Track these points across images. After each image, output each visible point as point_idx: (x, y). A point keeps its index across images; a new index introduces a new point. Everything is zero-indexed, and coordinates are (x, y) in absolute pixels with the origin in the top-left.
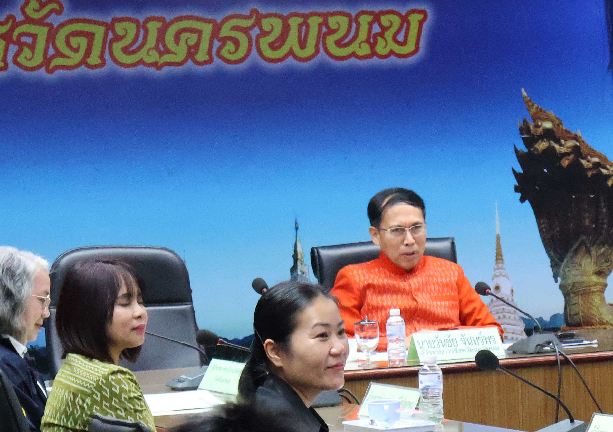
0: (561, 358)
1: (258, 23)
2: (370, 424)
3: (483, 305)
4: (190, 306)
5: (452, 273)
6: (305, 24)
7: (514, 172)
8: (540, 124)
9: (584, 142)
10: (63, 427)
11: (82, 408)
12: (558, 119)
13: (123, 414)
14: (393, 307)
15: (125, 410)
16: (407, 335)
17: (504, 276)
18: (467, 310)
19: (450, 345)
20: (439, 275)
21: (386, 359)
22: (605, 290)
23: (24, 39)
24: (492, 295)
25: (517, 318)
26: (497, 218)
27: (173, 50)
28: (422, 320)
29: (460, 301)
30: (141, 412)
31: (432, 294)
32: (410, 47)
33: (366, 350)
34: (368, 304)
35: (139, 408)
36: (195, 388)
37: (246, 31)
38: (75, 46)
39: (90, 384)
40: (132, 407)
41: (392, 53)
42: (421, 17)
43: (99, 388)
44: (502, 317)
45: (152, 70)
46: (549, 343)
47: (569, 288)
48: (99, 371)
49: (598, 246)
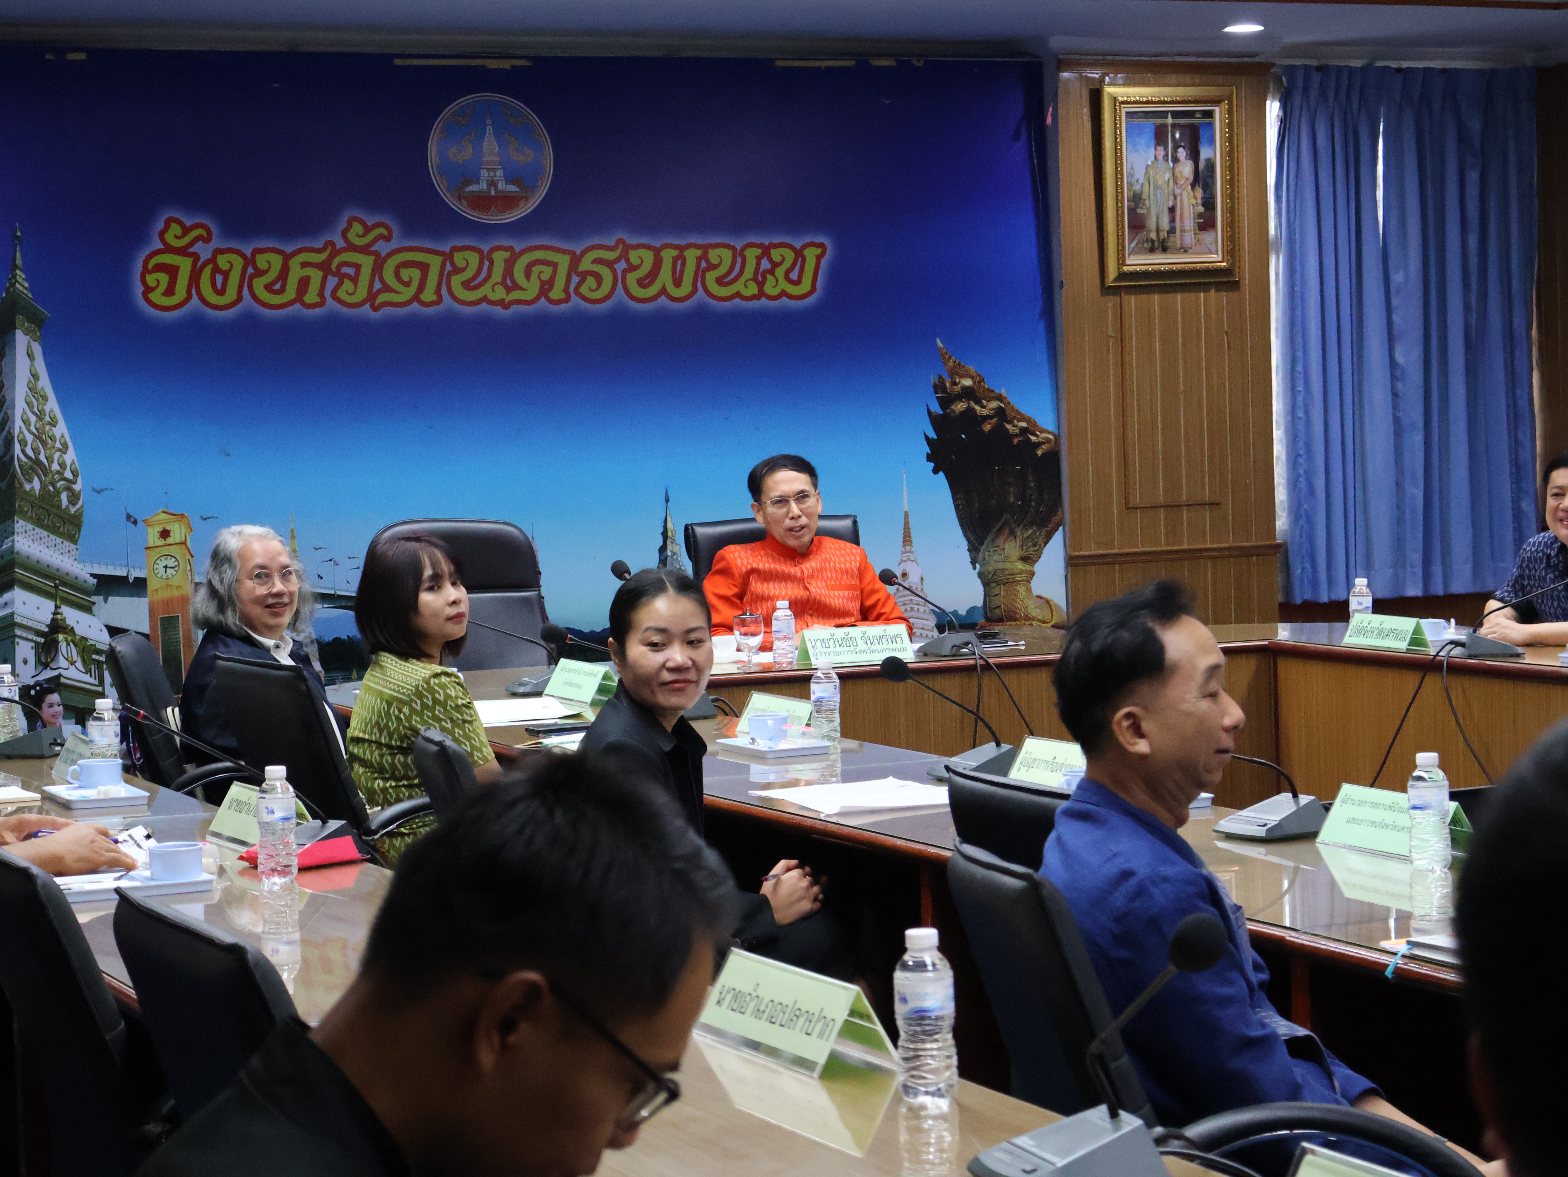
0: (981, 662)
1: (624, 256)
2: (750, 743)
3: (888, 597)
4: (536, 592)
5: (853, 558)
6: (680, 258)
7: (927, 438)
8: (958, 380)
9: (1009, 403)
10: (375, 742)
11: (398, 719)
12: (979, 375)
13: (449, 726)
14: (781, 598)
15: (452, 720)
16: (797, 631)
17: (912, 561)
18: (870, 602)
19: (848, 645)
20: (837, 560)
21: (771, 661)
22: (1032, 579)
23: (345, 270)
24: (900, 584)
25: (928, 611)
26: (905, 493)
27: (524, 286)
28: (816, 614)
29: (862, 591)
30: (470, 722)
31: (829, 583)
32: (805, 286)
33: (746, 650)
34: (752, 593)
35: (469, 718)
36: (539, 694)
37: (610, 264)
38: (406, 279)
39: (408, 690)
40: (460, 717)
41: (784, 293)
42: (818, 251)
43: (419, 694)
44: (909, 609)
45: (498, 309)
46: (967, 644)
47: (990, 576)
48: (418, 673)
49: (1025, 526)
